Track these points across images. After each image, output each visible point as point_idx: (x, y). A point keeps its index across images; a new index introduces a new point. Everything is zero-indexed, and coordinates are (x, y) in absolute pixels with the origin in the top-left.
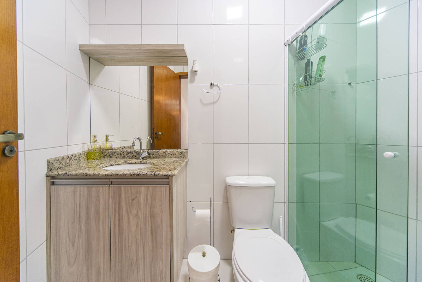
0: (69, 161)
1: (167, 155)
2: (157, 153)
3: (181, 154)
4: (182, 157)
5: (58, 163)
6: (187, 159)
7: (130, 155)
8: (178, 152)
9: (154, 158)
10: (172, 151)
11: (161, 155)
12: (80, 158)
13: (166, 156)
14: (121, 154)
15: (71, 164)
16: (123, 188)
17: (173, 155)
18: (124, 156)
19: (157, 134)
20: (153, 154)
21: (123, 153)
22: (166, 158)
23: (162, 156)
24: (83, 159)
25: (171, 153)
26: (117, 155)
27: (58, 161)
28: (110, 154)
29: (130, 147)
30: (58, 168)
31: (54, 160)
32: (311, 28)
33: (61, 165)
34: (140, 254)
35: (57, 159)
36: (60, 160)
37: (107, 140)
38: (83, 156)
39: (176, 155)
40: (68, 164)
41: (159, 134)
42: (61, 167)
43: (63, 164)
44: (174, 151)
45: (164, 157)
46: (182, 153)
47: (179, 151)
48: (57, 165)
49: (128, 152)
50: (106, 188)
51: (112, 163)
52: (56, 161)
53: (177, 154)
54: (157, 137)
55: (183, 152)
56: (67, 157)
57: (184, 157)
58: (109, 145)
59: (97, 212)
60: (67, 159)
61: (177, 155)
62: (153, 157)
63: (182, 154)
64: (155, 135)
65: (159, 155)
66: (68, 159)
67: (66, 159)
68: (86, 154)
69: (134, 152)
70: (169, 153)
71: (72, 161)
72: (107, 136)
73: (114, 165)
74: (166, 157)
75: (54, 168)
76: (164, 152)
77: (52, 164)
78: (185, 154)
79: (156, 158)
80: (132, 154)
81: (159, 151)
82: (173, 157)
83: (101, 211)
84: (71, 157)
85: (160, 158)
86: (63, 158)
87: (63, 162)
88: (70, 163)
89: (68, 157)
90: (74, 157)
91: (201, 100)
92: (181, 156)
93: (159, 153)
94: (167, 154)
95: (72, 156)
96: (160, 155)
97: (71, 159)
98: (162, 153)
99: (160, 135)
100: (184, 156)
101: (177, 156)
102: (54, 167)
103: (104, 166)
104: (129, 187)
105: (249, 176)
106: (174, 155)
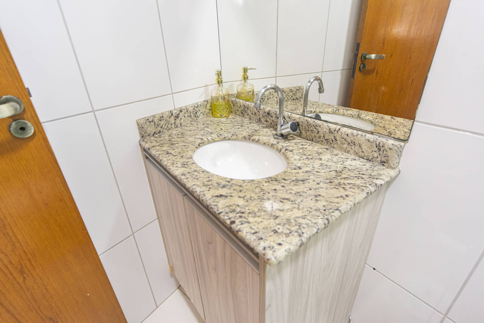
0: (174, 121)
1: (339, 142)
2: (314, 129)
3: (376, 149)
4: (379, 159)
5: (154, 126)
6: (393, 173)
7: (268, 120)
8: (369, 140)
9: (307, 140)
10: (352, 134)
11: (324, 137)
12: (196, 113)
13: (335, 142)
14: (255, 113)
15: (179, 125)
17: (353, 147)
18: (260, 118)
19: (365, 58)
20: (307, 128)
21: (258, 112)
22: (334, 148)
23: (326, 140)
24: (204, 115)
25: (349, 140)
26: (250, 114)
27: (152, 123)
28: (242, 109)
29: (295, 90)
30: (155, 133)
31: (144, 122)
33: (159, 129)
35: (151, 120)
36: (156, 120)
38: (204, 110)
39: (362, 149)
40: (173, 125)
41: (370, 59)
42: (160, 132)
43: (164, 126)
44: (359, 136)
45: (331, 144)
46: (382, 149)
47: (372, 140)
48: (151, 129)
49: (265, 113)
51: (227, 136)
52: (147, 123)
53: (364, 147)
54: (364, 66)
55: (386, 147)
56: (170, 115)
57: (383, 163)
60: (170, 118)
61: (364, 150)
62: (307, 136)
63: (379, 150)
64: (359, 62)
65: (320, 136)
66: (172, 118)
67: (167, 119)
68: (209, 105)
69: (274, 116)
70: (342, 138)
71: (181, 119)
72: (245, 70)
73: (229, 139)
74: (335, 146)
75: (147, 134)
76: (331, 132)
77: (143, 127)
78: (389, 153)
79: (313, 140)
80: (271, 118)
81: (320, 126)
82: (352, 152)
84: (178, 114)
85: (321, 142)
86: (163, 117)
87: (162, 123)
88: (176, 124)
89: (172, 114)
90: (183, 112)
92: (376, 155)
93: (320, 129)
94: (338, 139)
95: (179, 112)
96: (322, 135)
97: (177, 117)
98: (328, 132)
100: (384, 159)
101: (363, 152)
102: (146, 132)
103: (211, 140)
106: (357, 147)
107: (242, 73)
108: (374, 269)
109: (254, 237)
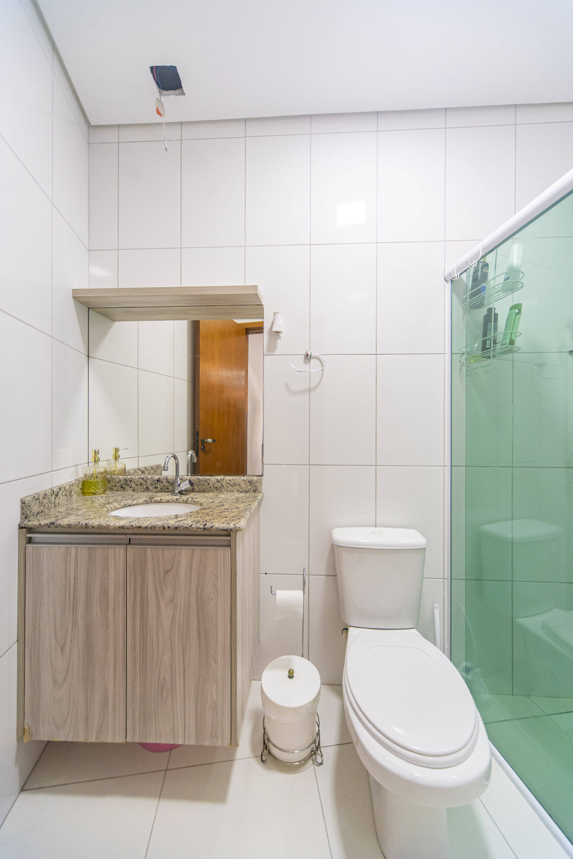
0: (54, 500)
1: (225, 487)
2: (205, 483)
3: (249, 484)
4: (252, 490)
5: (38, 504)
6: (261, 494)
7: (158, 486)
8: (244, 480)
9: (200, 492)
10: (233, 479)
11: (213, 486)
12: (71, 492)
13: (222, 488)
14: (141, 484)
15: (58, 504)
16: (149, 551)
17: (235, 487)
18: (147, 487)
19: (204, 442)
20: (198, 483)
21: (145, 482)
22: (222, 492)
23: (215, 488)
24: (76, 494)
25: (232, 483)
26: (134, 485)
27: (37, 501)
28: (122, 483)
29: (155, 468)
30: (38, 512)
31: (32, 499)
32: (495, 251)
33: (42, 508)
34: (177, 670)
35: (37, 497)
36: (41, 498)
37: (116, 458)
38: (77, 489)
39: (241, 487)
40: (53, 504)
41: (208, 442)
42: (42, 511)
43: (46, 505)
44: (237, 479)
45: (219, 489)
46: (252, 483)
47: (245, 479)
48: (35, 508)
49: (154, 480)
50: (120, 551)
51: (128, 503)
52: (34, 501)
53: (242, 485)
54: (204, 448)
55: (254, 481)
56: (52, 493)
57: (254, 491)
58: (119, 466)
59: (105, 593)
60: (51, 496)
61: (242, 487)
62: (199, 490)
63: (251, 484)
64: (200, 444)
65: (210, 486)
66: (53, 496)
67: (50, 497)
68: (81, 484)
69: (164, 481)
70: (227, 483)
71: (59, 498)
72: (117, 450)
73: (130, 505)
74: (223, 490)
75: (32, 514)
76: (218, 481)
77: (29, 506)
78: (257, 484)
79: (204, 491)
80: (162, 484)
81: (209, 480)
82: (235, 490)
83: (111, 591)
84: (58, 493)
85: (212, 491)
86: (46, 494)
87: (46, 501)
88: (55, 503)
89: (54, 492)
90: (62, 491)
91: (287, 385)
92: (249, 488)
93: (209, 482)
94: (224, 485)
95: (59, 490)
96: (212, 485)
97: (57, 495)
98: (216, 482)
99: (210, 443)
100: (254, 489)
101: (242, 488)
102: (31, 511)
103: (113, 508)
104: (159, 550)
105: (376, 527)
106: (238, 486)
107: (114, 453)
108: (266, 574)
109: (224, 524)
